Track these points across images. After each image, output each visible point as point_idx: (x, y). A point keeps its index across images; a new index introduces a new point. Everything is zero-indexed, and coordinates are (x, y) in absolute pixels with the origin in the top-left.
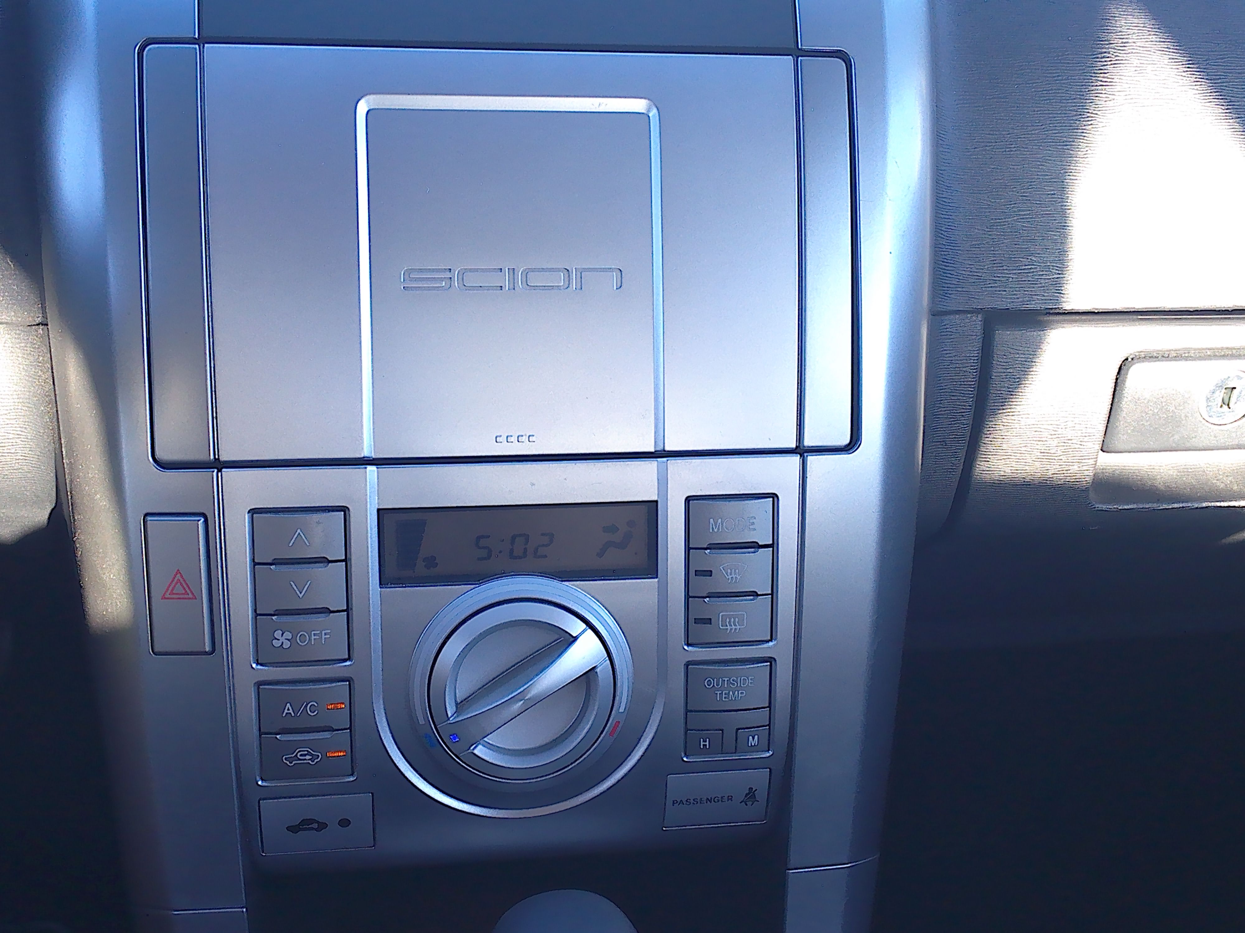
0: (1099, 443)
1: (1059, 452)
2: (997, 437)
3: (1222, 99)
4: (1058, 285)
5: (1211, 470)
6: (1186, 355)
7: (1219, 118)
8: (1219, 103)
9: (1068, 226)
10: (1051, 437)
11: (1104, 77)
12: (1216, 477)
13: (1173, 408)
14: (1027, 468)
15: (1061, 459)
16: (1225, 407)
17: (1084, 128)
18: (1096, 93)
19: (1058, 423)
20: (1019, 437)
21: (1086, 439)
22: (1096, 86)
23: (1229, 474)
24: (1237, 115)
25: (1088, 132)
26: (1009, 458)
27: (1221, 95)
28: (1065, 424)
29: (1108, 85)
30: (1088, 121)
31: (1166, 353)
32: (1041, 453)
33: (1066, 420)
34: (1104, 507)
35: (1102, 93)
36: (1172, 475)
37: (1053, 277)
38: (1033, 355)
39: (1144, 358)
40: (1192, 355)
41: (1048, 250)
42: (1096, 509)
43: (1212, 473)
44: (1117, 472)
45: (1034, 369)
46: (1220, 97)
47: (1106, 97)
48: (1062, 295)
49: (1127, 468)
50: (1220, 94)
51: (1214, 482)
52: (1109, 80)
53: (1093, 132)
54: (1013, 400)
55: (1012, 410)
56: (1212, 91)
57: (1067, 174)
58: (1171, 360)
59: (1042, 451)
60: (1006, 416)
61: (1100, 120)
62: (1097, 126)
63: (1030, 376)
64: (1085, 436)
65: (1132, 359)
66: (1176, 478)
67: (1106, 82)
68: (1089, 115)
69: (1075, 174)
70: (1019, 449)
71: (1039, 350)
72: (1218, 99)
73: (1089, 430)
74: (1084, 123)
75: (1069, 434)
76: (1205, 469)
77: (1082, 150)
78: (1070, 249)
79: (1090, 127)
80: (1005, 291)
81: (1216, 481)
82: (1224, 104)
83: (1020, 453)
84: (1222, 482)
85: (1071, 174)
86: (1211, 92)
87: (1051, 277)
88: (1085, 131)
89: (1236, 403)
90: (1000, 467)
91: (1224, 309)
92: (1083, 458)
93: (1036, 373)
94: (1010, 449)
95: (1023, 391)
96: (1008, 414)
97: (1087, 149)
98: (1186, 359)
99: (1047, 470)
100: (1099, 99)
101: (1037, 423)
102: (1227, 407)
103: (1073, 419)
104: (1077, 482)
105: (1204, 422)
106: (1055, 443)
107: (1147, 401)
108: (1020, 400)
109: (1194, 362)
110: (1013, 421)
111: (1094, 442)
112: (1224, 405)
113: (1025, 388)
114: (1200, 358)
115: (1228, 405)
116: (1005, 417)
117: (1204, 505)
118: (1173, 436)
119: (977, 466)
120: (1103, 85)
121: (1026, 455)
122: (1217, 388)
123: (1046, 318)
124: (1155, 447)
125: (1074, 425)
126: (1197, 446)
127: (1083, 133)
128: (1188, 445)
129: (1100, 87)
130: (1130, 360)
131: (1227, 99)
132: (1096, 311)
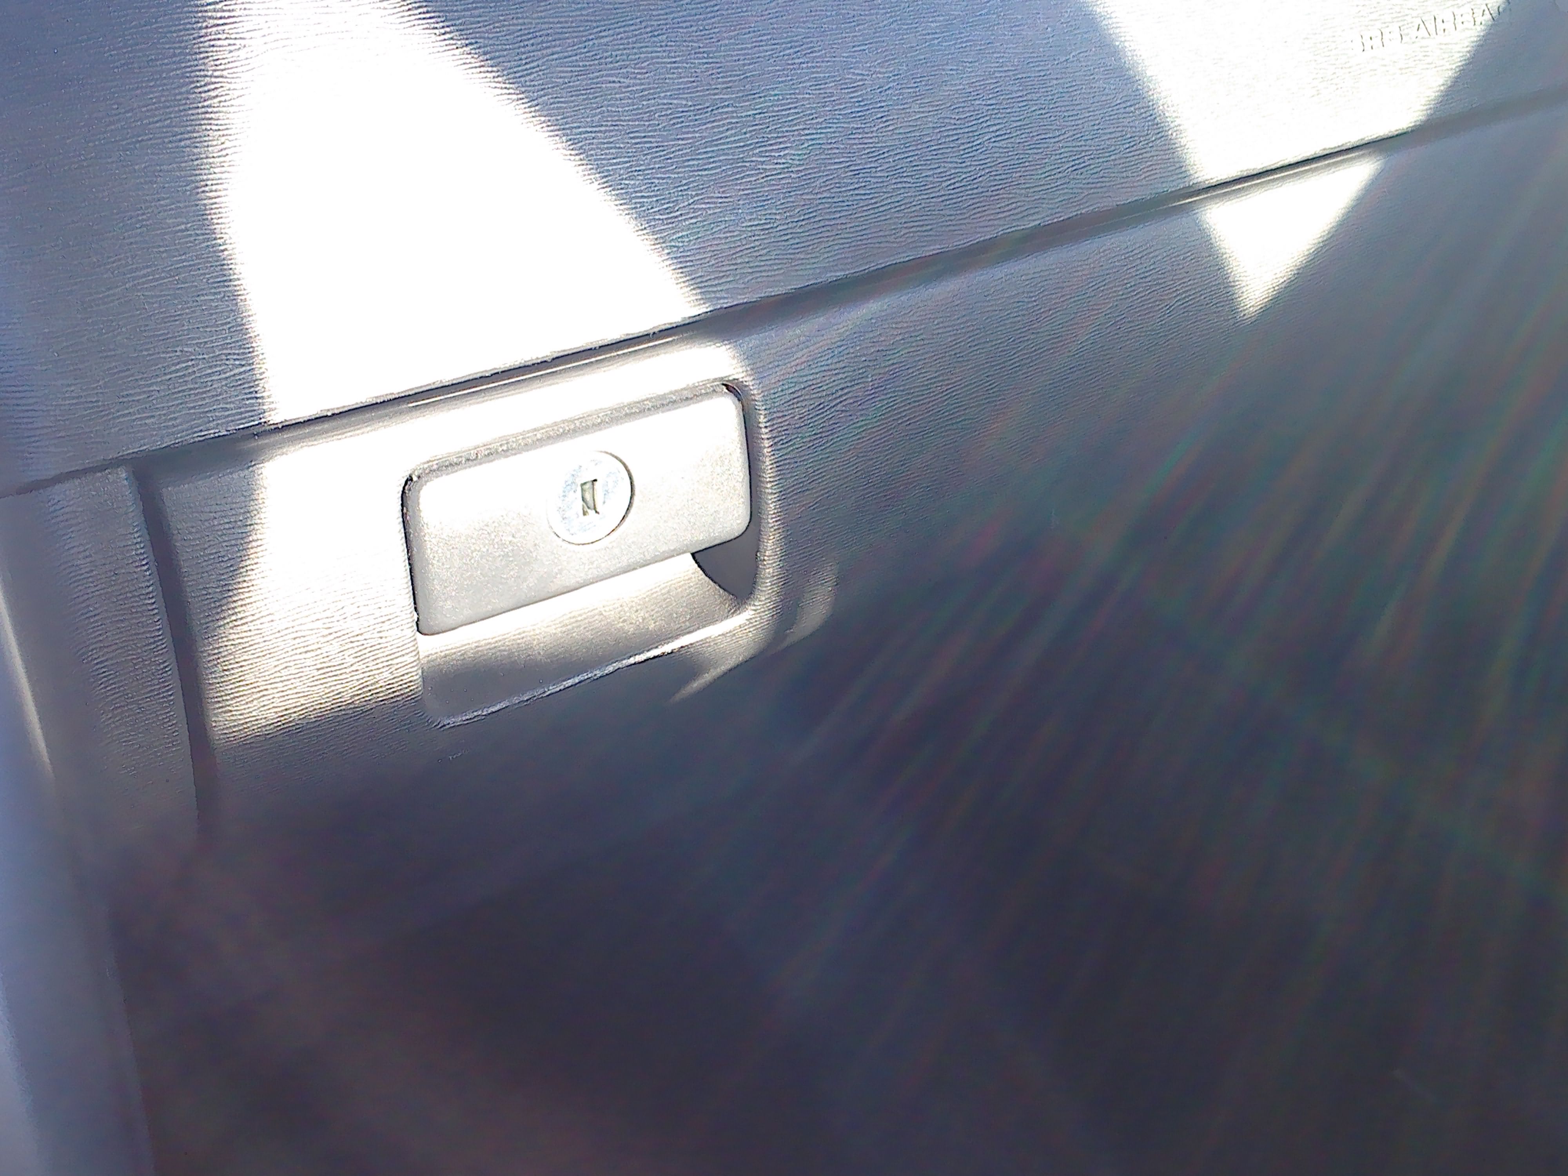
0: (410, 625)
1: (348, 659)
2: (230, 667)
3: (430, 18)
4: (246, 386)
5: (611, 608)
6: (505, 448)
7: (436, 50)
8: (427, 26)
9: (230, 280)
10: (326, 639)
11: (214, 11)
12: (620, 618)
13: (510, 538)
14: (302, 701)
15: (357, 670)
16: (591, 512)
17: (206, 104)
18: (210, 40)
19: (328, 614)
20: (268, 656)
21: (386, 626)
22: (207, 27)
23: (639, 607)
24: (463, 42)
25: (215, 110)
26: (264, 696)
27: (428, 12)
28: (341, 612)
29: (226, 24)
30: (209, 91)
31: (472, 452)
32: (318, 669)
33: (340, 605)
34: (459, 720)
35: (219, 39)
36: (555, 634)
37: (232, 373)
38: (245, 513)
39: (438, 469)
40: (514, 445)
41: (208, 329)
42: (448, 727)
43: (612, 613)
44: (470, 654)
45: (255, 537)
46: (428, 15)
47: (229, 45)
48: (260, 401)
49: (483, 643)
50: (425, 10)
51: (618, 626)
52: (226, 14)
53: (224, 109)
54: (235, 599)
55: (239, 616)
56: (410, 6)
57: (200, 190)
58: (480, 464)
59: (319, 666)
60: (232, 628)
61: (232, 86)
62: (227, 98)
63: (252, 551)
64: (383, 622)
65: (419, 477)
66: (562, 638)
67: (221, 18)
68: (207, 79)
69: (214, 188)
70: (278, 674)
71: (252, 503)
72: (424, 19)
73: (385, 611)
74: (203, 95)
75: (354, 626)
76: (602, 610)
77: (215, 143)
78: (250, 319)
79: (216, 100)
80: (153, 416)
81: (621, 625)
82: (436, 25)
83: (282, 681)
84: (631, 623)
85: (207, 189)
86: (409, 10)
87: (228, 375)
88: (210, 110)
89: (604, 503)
90: (254, 714)
91: (539, 361)
92: (392, 657)
93: (259, 543)
94: (260, 680)
95: (246, 579)
96: (236, 623)
97: (223, 139)
98: (506, 453)
99: (340, 693)
100: (218, 49)
101: (291, 624)
102: (594, 511)
103: (353, 601)
104: (398, 696)
105: (565, 545)
106: (335, 647)
107: (463, 538)
108: (247, 595)
109: (518, 456)
110: (249, 634)
111: (401, 628)
112: (589, 511)
113: (249, 573)
114: (527, 447)
115: (595, 508)
116: (231, 631)
117: (611, 669)
118: (525, 579)
119: (214, 724)
120: (218, 25)
121: (293, 681)
122: (569, 487)
123: (253, 444)
124: (504, 605)
125: (358, 610)
126: (568, 584)
127: (207, 113)
128: (553, 588)
129: (214, 29)
130: (415, 479)
131: (439, 17)
132: (329, 414)
